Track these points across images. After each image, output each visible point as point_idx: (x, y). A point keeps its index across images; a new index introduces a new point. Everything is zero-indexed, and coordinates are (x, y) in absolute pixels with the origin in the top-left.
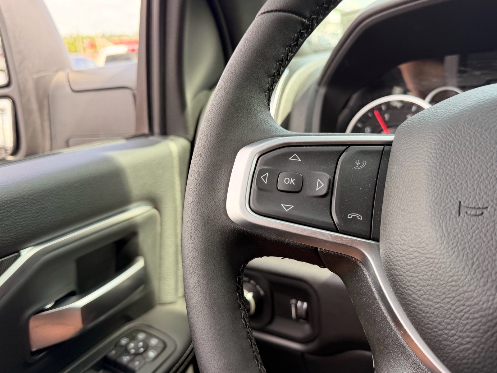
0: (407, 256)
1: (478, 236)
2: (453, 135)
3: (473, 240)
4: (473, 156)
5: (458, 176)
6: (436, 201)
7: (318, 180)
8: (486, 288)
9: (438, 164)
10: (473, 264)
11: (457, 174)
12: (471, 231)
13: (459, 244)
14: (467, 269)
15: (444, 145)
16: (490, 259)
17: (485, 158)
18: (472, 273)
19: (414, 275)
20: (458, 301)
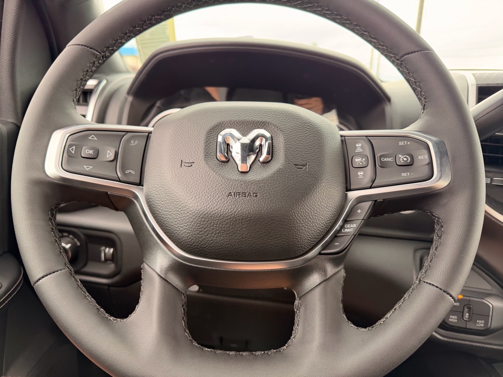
0: (156, 190)
1: (189, 177)
2: (180, 127)
3: (187, 178)
4: (189, 138)
5: (182, 148)
6: (171, 160)
7: (108, 151)
8: (192, 200)
9: (172, 141)
10: (187, 189)
11: (181, 146)
12: (186, 174)
13: (180, 181)
14: (184, 192)
15: (176, 132)
16: (194, 187)
17: (194, 138)
18: (186, 194)
19: (159, 199)
20: (180, 208)
